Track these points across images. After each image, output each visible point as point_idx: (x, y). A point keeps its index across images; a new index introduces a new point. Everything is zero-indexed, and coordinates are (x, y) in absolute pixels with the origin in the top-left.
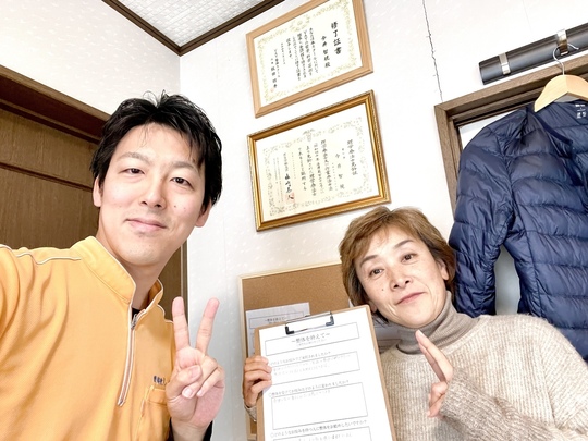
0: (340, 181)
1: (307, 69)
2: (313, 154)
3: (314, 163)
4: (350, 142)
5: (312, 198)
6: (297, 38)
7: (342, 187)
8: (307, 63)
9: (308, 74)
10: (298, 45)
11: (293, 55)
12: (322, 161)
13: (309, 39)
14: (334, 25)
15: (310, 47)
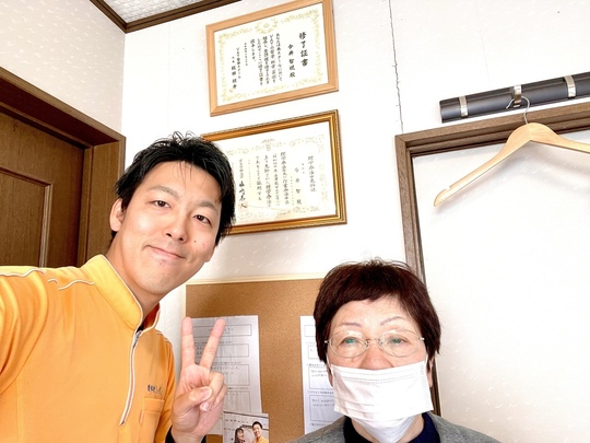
0: (297, 197)
1: (271, 75)
2: (271, 164)
3: (271, 174)
4: (311, 158)
6: (262, 41)
7: (299, 202)
8: (271, 69)
9: (271, 80)
10: (263, 48)
11: (257, 58)
13: (275, 44)
14: (303, 35)
15: (276, 52)
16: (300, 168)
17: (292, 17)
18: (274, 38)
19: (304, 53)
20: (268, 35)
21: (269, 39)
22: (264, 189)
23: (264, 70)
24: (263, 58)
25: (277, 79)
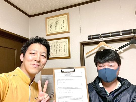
0: (62, 53)
1: (57, 28)
2: (57, 46)
3: (57, 48)
4: (64, 45)
5: (56, 55)
6: (56, 22)
7: (62, 54)
8: (57, 27)
9: (57, 29)
10: (56, 23)
11: (55, 25)
12: (59, 48)
13: (58, 22)
14: (63, 21)
15: (58, 24)
16: (62, 47)
17: (61, 17)
18: (58, 21)
19: (64, 25)
20: (57, 20)
21: (57, 21)
22: (56, 51)
23: (56, 27)
24: (56, 25)
25: (59, 29)
